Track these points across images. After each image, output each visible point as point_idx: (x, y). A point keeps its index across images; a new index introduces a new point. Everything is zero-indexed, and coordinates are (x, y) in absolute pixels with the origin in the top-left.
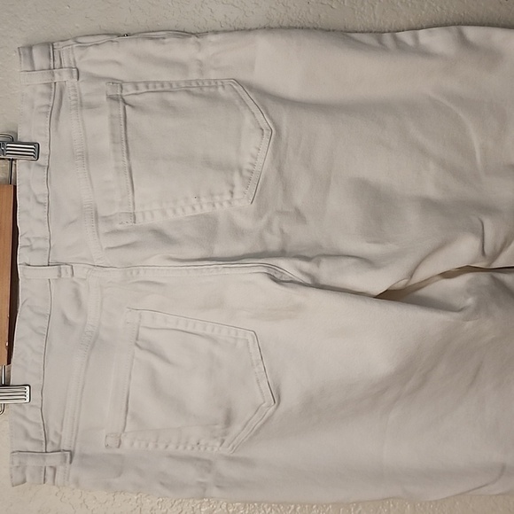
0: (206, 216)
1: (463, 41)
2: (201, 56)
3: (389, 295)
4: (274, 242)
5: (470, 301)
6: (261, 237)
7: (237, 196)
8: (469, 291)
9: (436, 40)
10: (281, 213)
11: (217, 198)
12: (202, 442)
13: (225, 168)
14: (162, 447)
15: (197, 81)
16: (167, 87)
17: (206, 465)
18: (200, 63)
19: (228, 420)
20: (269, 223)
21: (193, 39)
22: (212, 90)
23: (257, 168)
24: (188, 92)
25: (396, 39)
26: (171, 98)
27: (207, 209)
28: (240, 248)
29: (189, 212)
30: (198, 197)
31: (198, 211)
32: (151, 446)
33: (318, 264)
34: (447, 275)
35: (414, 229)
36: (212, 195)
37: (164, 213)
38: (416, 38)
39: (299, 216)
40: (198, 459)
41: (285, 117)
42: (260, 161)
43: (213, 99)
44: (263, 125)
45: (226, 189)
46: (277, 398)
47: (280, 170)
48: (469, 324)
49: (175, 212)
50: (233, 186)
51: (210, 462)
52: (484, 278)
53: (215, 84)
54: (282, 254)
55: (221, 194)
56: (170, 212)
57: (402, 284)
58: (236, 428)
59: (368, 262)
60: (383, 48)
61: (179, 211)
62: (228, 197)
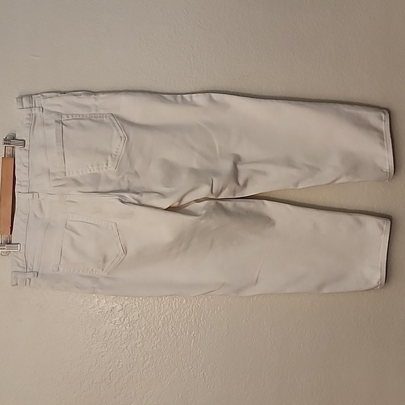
0: (95, 174)
1: (212, 100)
2: (96, 103)
3: (170, 209)
4: (124, 186)
5: (204, 212)
6: (119, 183)
7: (109, 166)
8: (204, 208)
9: (199, 99)
10: (128, 173)
11: (101, 166)
12: (94, 270)
13: (105, 154)
14: (77, 271)
15: (94, 114)
16: (81, 117)
17: (95, 279)
18: (96, 106)
19: (105, 260)
20: (123, 178)
21: (93, 96)
22: (101, 119)
23: (119, 154)
24: (90, 119)
25: (183, 98)
26: (82, 122)
27: (96, 171)
28: (110, 188)
29: (89, 172)
30: (92, 166)
31: (92, 172)
32: (72, 270)
33: (141, 195)
34: (197, 201)
35: (184, 181)
36: (98, 165)
37: (78, 172)
38: (191, 98)
39: (137, 174)
40: (92, 277)
41: (132, 132)
42: (120, 151)
43: (101, 123)
44: (122, 135)
45: (105, 163)
46: (125, 252)
47: (128, 155)
48: (203, 221)
49: (82, 172)
50: (108, 161)
51: (97, 278)
52: (213, 203)
53: (102, 116)
54: (128, 191)
55: (102, 165)
56: (80, 172)
57: (176, 204)
58: (108, 264)
59: (162, 195)
60: (176, 102)
61: (84, 171)
62: (106, 166)
